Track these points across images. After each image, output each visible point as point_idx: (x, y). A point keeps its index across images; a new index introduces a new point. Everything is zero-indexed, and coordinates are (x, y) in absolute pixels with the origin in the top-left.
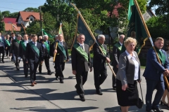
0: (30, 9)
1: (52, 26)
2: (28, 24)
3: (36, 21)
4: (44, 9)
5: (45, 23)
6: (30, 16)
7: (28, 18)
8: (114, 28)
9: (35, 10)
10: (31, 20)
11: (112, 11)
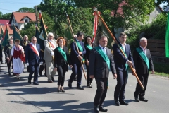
0: (24, 10)
1: (50, 27)
2: (22, 26)
3: (32, 22)
4: (41, 8)
6: (24, 17)
7: (22, 20)
8: (119, 28)
9: (30, 10)
10: (26, 21)
11: (116, 9)
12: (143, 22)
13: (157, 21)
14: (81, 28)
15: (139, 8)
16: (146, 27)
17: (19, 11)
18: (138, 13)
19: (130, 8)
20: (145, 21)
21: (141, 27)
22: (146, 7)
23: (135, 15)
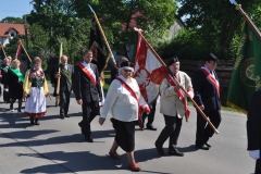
0: (10, 20)
1: (44, 43)
2: (7, 42)
3: (20, 37)
4: (31, 19)
5: (32, 39)
6: (10, 30)
7: (7, 33)
9: (17, 21)
10: (12, 35)
11: (128, 22)
12: (161, 37)
13: (178, 37)
14: (84, 44)
15: (157, 20)
16: (165, 44)
17: (2, 22)
18: (155, 28)
19: (145, 21)
20: (164, 37)
21: (159, 44)
22: (165, 20)
23: (151, 29)
